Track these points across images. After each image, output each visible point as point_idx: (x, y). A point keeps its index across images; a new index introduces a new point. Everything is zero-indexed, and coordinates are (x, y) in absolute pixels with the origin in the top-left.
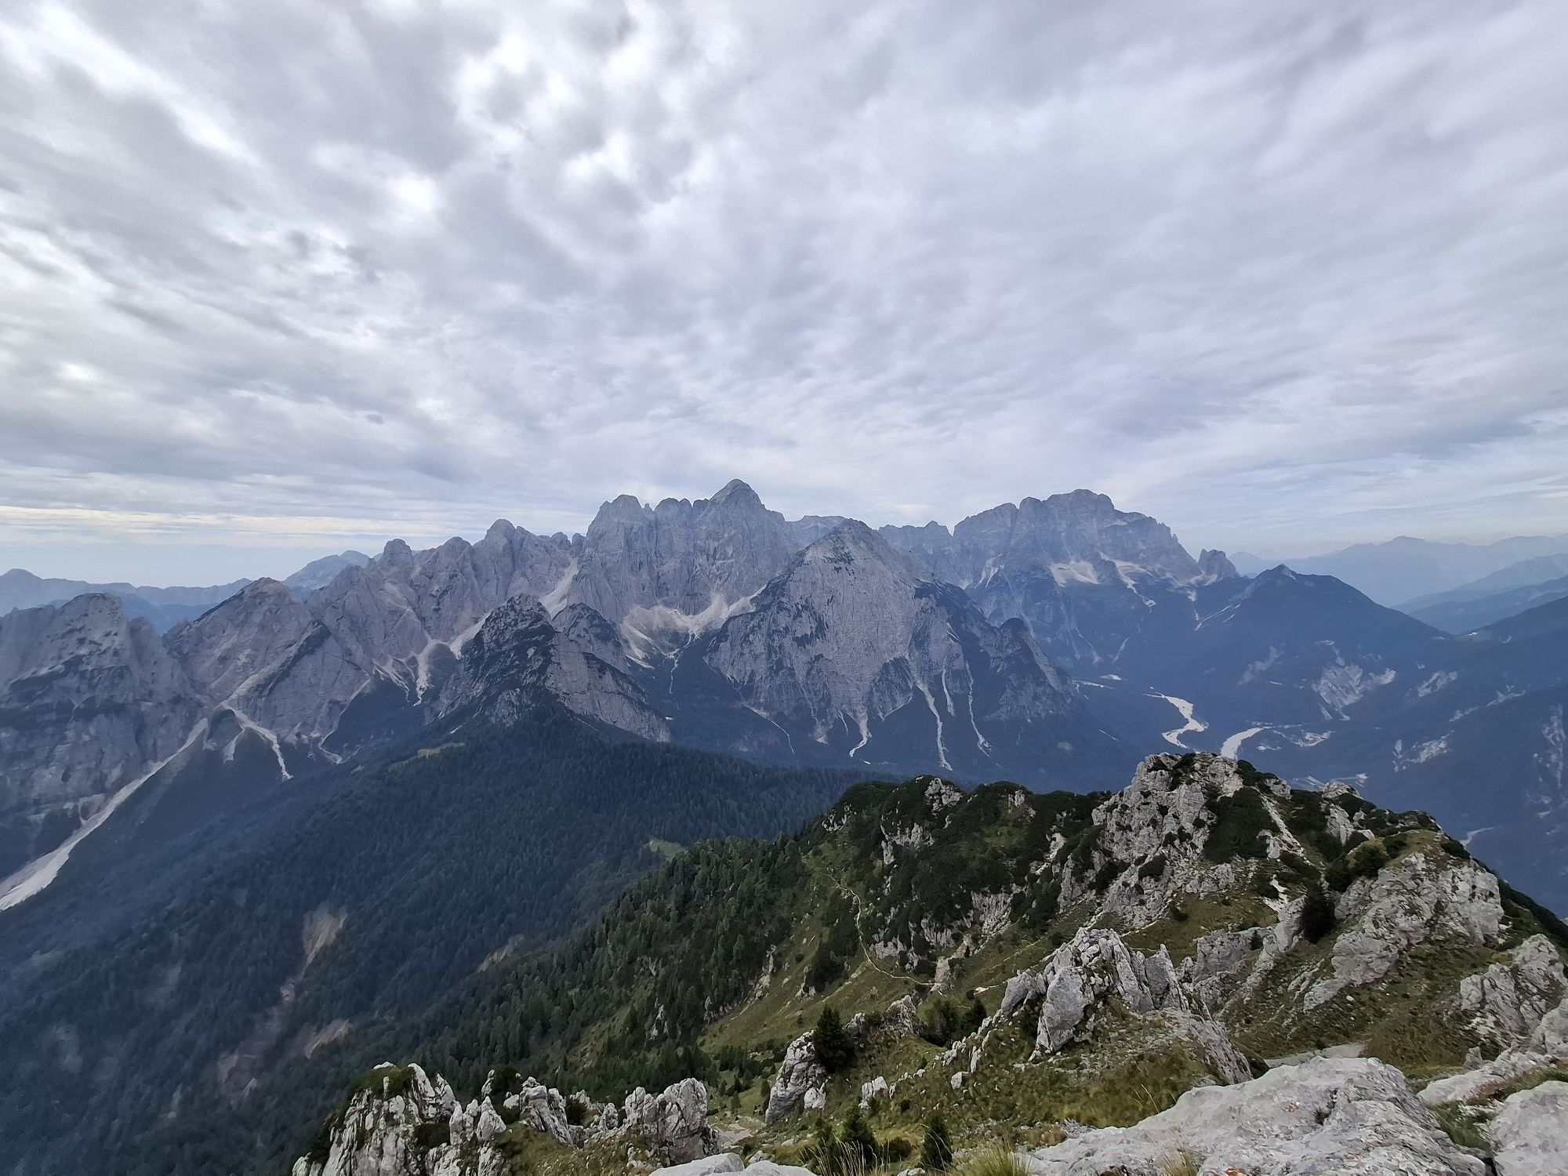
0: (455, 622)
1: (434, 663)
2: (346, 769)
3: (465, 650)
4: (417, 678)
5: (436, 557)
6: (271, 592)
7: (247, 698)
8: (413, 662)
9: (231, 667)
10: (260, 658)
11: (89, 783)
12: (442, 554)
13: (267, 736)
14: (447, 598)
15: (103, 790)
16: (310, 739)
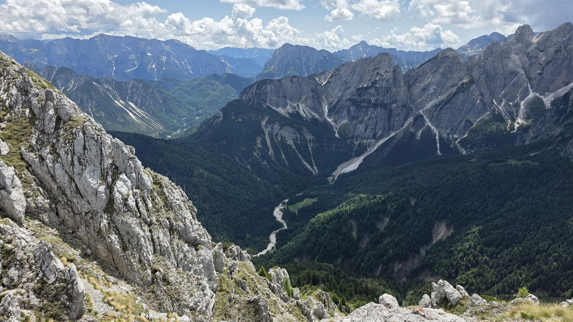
0: (551, 84)
1: (530, 109)
2: (466, 159)
3: (554, 103)
4: (517, 116)
5: (549, 37)
6: (451, 56)
7: (430, 110)
8: (518, 105)
9: (426, 94)
10: (439, 91)
11: (372, 134)
12: (554, 35)
13: (434, 131)
14: (550, 66)
15: (375, 139)
16: (453, 138)
